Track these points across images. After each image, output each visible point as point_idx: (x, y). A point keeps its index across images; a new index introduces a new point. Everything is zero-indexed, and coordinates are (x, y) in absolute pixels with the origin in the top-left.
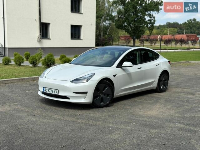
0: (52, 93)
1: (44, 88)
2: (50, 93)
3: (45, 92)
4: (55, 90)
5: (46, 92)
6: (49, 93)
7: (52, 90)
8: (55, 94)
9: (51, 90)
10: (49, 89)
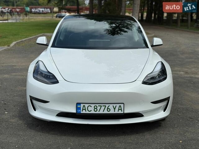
0: (106, 112)
1: (78, 104)
2: (101, 112)
3: (84, 112)
4: (115, 105)
5: (87, 112)
6: (97, 112)
7: (107, 105)
8: (116, 112)
9: (103, 108)
10: (97, 105)
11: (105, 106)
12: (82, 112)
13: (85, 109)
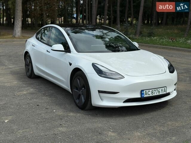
0: (158, 94)
1: (142, 91)
8: (163, 93)
10: (153, 90)
11: (157, 90)
12: (145, 96)
13: (147, 94)
